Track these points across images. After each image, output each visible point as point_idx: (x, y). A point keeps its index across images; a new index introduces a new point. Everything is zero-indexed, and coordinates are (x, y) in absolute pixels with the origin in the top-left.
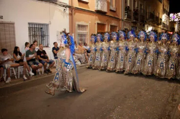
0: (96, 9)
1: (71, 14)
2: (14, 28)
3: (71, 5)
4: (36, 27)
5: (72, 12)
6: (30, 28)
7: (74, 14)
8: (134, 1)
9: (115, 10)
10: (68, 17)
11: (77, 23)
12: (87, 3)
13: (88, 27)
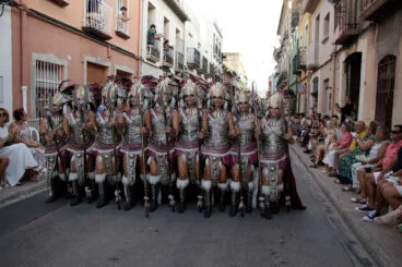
0: (85, 25)
8: (166, 21)
9: (127, 33)
11: (36, 56)
12: (62, 4)
13: (66, 69)
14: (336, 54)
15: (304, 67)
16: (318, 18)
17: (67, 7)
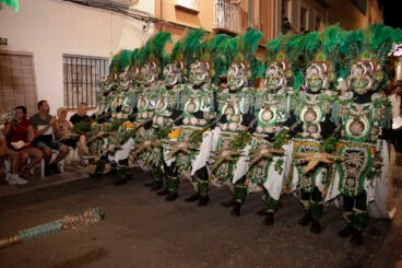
2: (32, 65)
3: (158, 17)
4: (79, 63)
6: (66, 66)
8: (303, 11)
12: (195, 13)
17: (199, 15)
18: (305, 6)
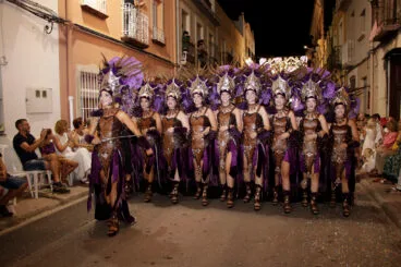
0: (123, 36)
1: (64, 43)
3: (64, 17)
5: (66, 35)
7: (73, 43)
8: (199, 26)
10: (57, 49)
11: (80, 68)
12: (103, 17)
14: (374, 51)
15: (339, 67)
16: (353, 15)
17: (107, 20)
18: (201, 22)
